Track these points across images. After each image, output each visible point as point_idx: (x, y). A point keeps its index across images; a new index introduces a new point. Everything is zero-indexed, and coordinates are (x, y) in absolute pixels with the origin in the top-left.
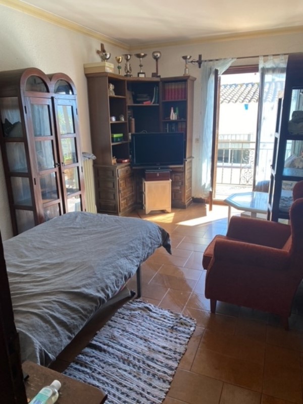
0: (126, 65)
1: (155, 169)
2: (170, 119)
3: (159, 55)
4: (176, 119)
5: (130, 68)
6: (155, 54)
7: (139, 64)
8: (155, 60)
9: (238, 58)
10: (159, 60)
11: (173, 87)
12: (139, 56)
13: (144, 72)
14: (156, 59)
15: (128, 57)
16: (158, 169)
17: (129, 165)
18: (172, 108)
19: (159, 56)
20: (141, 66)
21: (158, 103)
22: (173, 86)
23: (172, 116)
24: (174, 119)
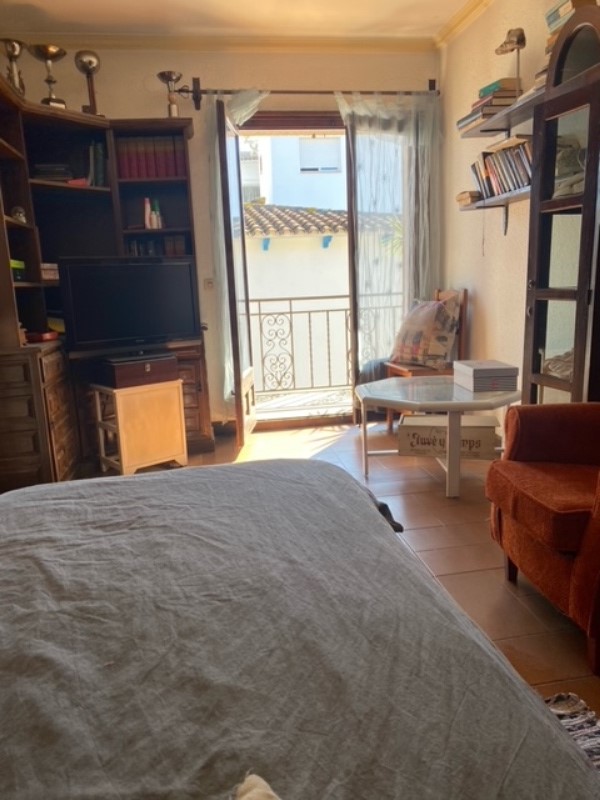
0: (10, 70)
1: (131, 354)
2: (144, 226)
3: (94, 61)
4: (160, 227)
5: (21, 81)
6: (86, 59)
7: (45, 77)
8: (84, 77)
9: (273, 92)
10: (96, 77)
11: (141, 149)
12: (41, 53)
13: (60, 98)
14: (88, 71)
15: (13, 48)
16: (137, 354)
17: (58, 349)
18: (147, 200)
19: (94, 65)
20: (50, 81)
21: (105, 184)
22: (141, 147)
23: (151, 219)
24: (155, 226)
